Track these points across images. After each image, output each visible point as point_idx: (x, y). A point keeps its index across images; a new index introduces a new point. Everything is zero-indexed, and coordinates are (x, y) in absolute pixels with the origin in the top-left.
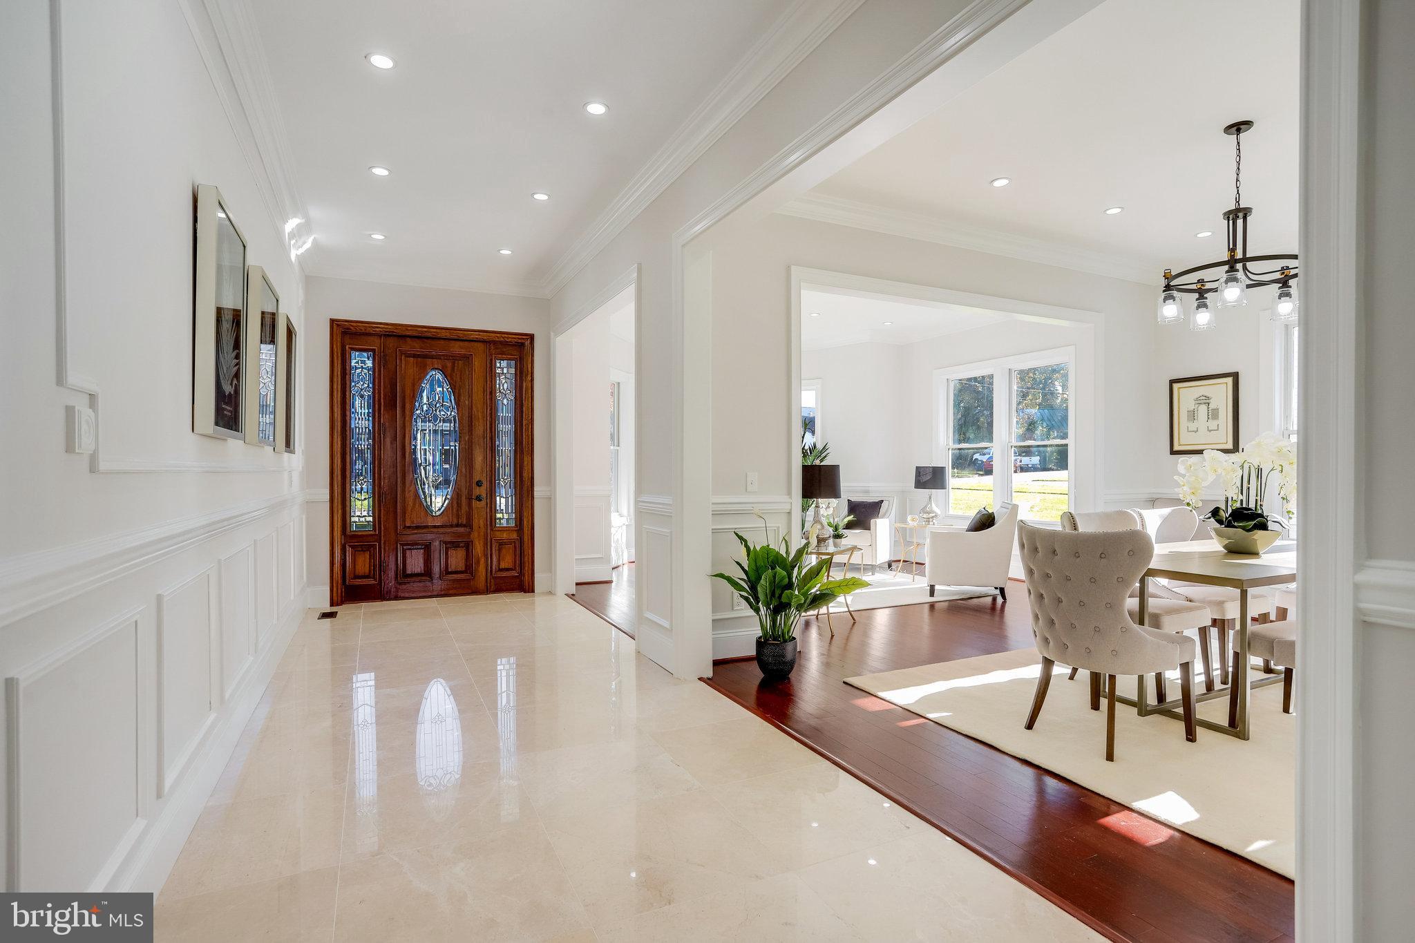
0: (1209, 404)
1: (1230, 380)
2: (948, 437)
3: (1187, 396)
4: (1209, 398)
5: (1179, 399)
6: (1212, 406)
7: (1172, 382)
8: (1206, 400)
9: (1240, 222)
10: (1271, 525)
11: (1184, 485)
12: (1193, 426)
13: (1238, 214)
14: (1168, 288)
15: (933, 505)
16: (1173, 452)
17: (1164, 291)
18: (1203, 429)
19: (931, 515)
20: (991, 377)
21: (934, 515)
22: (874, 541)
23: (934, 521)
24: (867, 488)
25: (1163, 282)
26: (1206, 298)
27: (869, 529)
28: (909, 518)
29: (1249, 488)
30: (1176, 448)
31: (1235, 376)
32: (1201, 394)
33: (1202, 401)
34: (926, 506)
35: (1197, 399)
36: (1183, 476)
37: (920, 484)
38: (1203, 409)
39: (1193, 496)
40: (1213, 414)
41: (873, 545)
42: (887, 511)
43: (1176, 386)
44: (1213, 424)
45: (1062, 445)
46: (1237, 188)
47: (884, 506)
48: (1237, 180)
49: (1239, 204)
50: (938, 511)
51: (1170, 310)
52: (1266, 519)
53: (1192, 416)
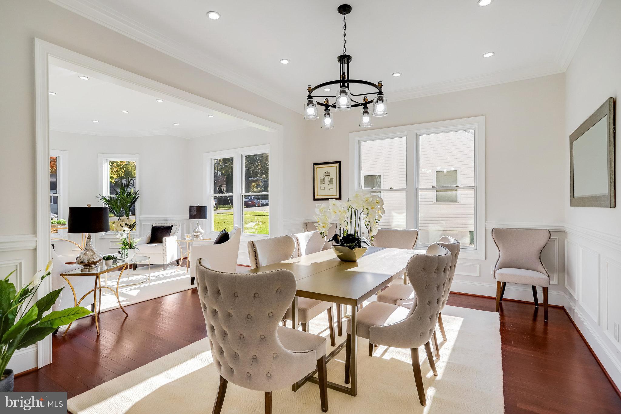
0: (329, 176)
1: (337, 165)
2: (211, 190)
3: (321, 171)
4: (329, 173)
5: (317, 173)
6: (331, 177)
7: (314, 164)
8: (327, 174)
9: (346, 65)
10: (362, 244)
11: (319, 222)
12: (323, 187)
13: (344, 59)
14: (310, 97)
15: (200, 228)
16: (315, 199)
17: (308, 99)
18: (327, 189)
19: (198, 234)
20: (232, 158)
21: (200, 233)
22: (164, 251)
23: (200, 237)
24: (166, 218)
25: (307, 94)
26: (329, 110)
27: (161, 242)
28: (186, 236)
29: (351, 222)
30: (316, 197)
31: (340, 163)
32: (326, 171)
33: (326, 175)
34: (195, 229)
35: (324, 174)
36: (318, 215)
37: (192, 217)
38: (327, 178)
39: (324, 229)
40: (331, 181)
41: (164, 253)
42: (175, 232)
43: (316, 166)
44: (331, 186)
45: (265, 195)
46: (344, 44)
47: (173, 229)
48: (344, 40)
49: (345, 54)
50: (202, 231)
51: (311, 111)
52: (360, 241)
53: (323, 182)
